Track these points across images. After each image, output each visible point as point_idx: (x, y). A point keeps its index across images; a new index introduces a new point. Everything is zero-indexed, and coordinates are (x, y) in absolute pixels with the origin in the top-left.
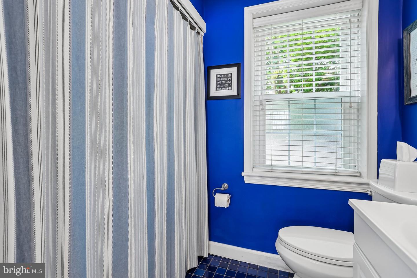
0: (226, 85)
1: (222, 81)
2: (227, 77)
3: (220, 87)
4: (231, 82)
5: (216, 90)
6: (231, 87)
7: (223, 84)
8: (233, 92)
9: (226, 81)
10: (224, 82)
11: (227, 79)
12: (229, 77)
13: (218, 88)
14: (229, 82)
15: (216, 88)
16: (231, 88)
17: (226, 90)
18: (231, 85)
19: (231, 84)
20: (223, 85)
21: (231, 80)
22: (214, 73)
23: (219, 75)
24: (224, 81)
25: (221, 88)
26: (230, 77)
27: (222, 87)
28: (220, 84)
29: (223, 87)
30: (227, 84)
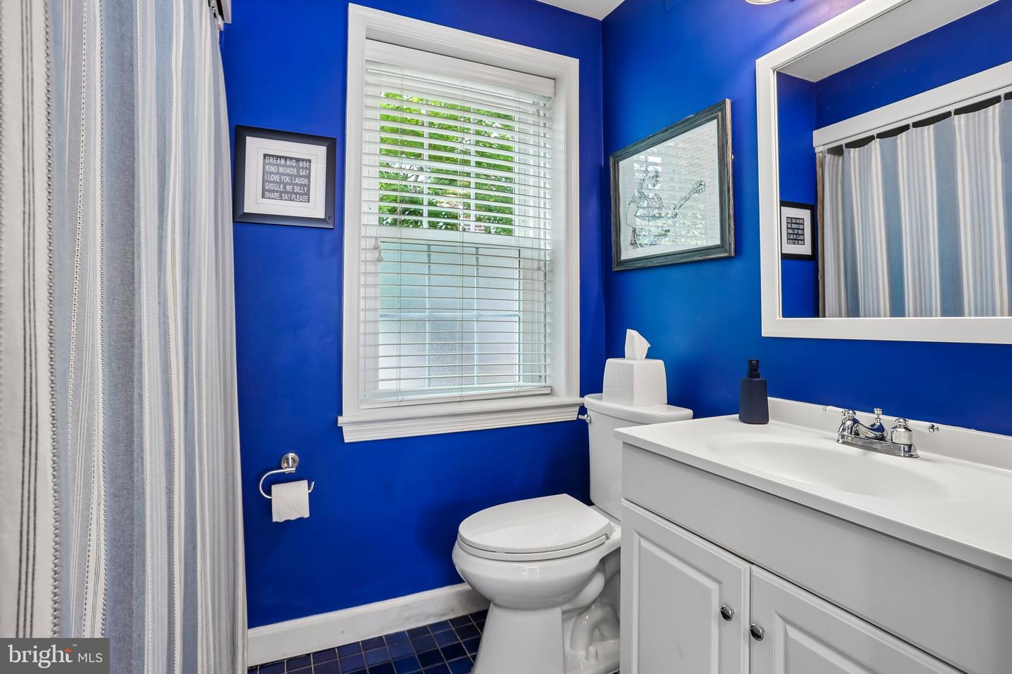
0: (293, 189)
1: (283, 174)
2: (298, 168)
3: (274, 191)
4: (309, 181)
5: (263, 197)
6: (309, 195)
7: (285, 184)
8: (315, 208)
9: (296, 176)
10: (287, 179)
11: (298, 172)
12: (303, 168)
13: (270, 191)
14: (305, 181)
15: (264, 190)
16: (309, 198)
17: (294, 200)
18: (309, 190)
19: (309, 186)
20: (285, 188)
21: (308, 177)
22: (256, 147)
23: (273, 156)
24: (287, 175)
25: (277, 195)
26: (306, 168)
27: (281, 193)
28: (274, 182)
29: (286, 192)
30: (297, 184)
